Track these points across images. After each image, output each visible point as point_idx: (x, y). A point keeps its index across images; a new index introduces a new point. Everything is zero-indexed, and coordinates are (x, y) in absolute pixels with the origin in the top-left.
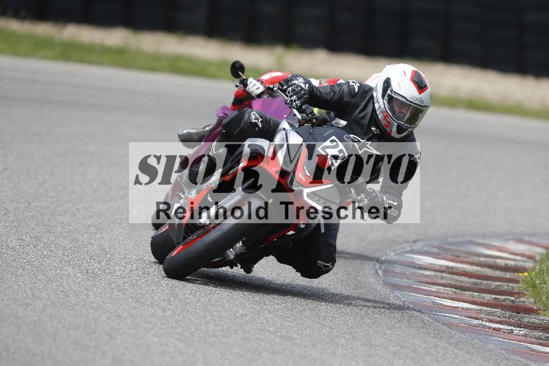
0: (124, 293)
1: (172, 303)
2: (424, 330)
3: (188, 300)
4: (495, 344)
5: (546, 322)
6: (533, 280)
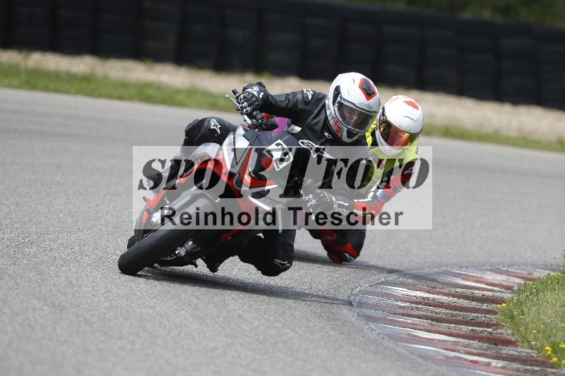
2: (400, 363)
5: (524, 354)
6: (510, 311)
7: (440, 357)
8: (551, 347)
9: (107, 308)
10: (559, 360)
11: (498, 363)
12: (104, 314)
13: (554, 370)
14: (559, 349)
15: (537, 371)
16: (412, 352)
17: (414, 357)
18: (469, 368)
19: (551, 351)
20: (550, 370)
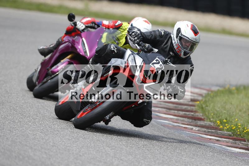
0: (16, 111)
1: (38, 116)
2: (153, 128)
3: (46, 115)
4: (185, 134)
5: (208, 124)
6: (202, 105)
7: (170, 126)
8: (220, 121)
9: (23, 103)
10: (223, 127)
11: (196, 128)
12: (22, 106)
13: (221, 132)
14: (223, 122)
15: (213, 132)
16: (158, 123)
17: (159, 125)
18: (184, 131)
19: (220, 123)
20: (219, 131)
